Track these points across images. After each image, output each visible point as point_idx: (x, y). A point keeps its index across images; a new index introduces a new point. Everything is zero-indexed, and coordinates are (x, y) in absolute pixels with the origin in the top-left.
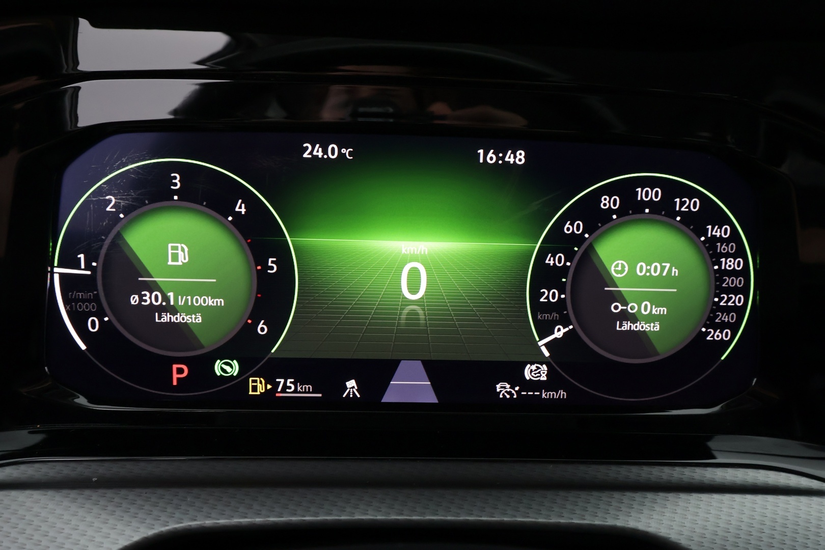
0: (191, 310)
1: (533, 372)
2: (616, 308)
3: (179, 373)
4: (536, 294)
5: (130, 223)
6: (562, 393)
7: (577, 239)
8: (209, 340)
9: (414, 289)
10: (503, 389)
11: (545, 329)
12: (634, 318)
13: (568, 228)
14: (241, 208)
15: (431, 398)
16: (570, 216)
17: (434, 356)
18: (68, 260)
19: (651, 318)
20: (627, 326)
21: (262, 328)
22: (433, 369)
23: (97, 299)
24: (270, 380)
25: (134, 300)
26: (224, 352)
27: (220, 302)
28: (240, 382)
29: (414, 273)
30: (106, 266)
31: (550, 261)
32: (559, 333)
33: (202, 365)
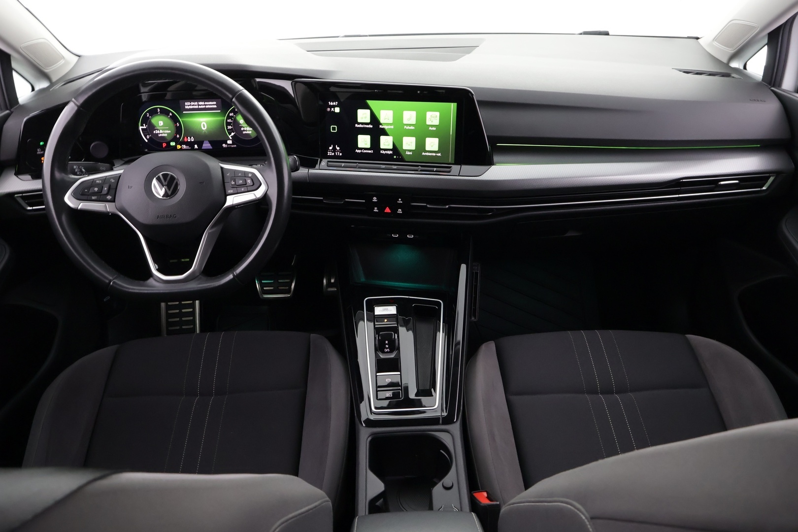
0: (165, 133)
1: (230, 142)
2: (242, 129)
3: (164, 145)
4: (227, 128)
5: (151, 118)
6: (235, 146)
7: (233, 117)
8: (169, 139)
9: (204, 127)
10: (224, 145)
11: (230, 134)
12: (246, 131)
13: (231, 115)
14: (171, 114)
15: (211, 148)
16: (231, 112)
17: (211, 140)
18: (143, 126)
19: (249, 131)
20: (245, 132)
21: (178, 136)
22: (211, 142)
23: (148, 132)
24: (181, 146)
25: (154, 132)
26: (172, 141)
27: (170, 131)
28: (175, 146)
29: (204, 125)
30: (149, 126)
31: (228, 121)
32: (233, 134)
33: (168, 143)
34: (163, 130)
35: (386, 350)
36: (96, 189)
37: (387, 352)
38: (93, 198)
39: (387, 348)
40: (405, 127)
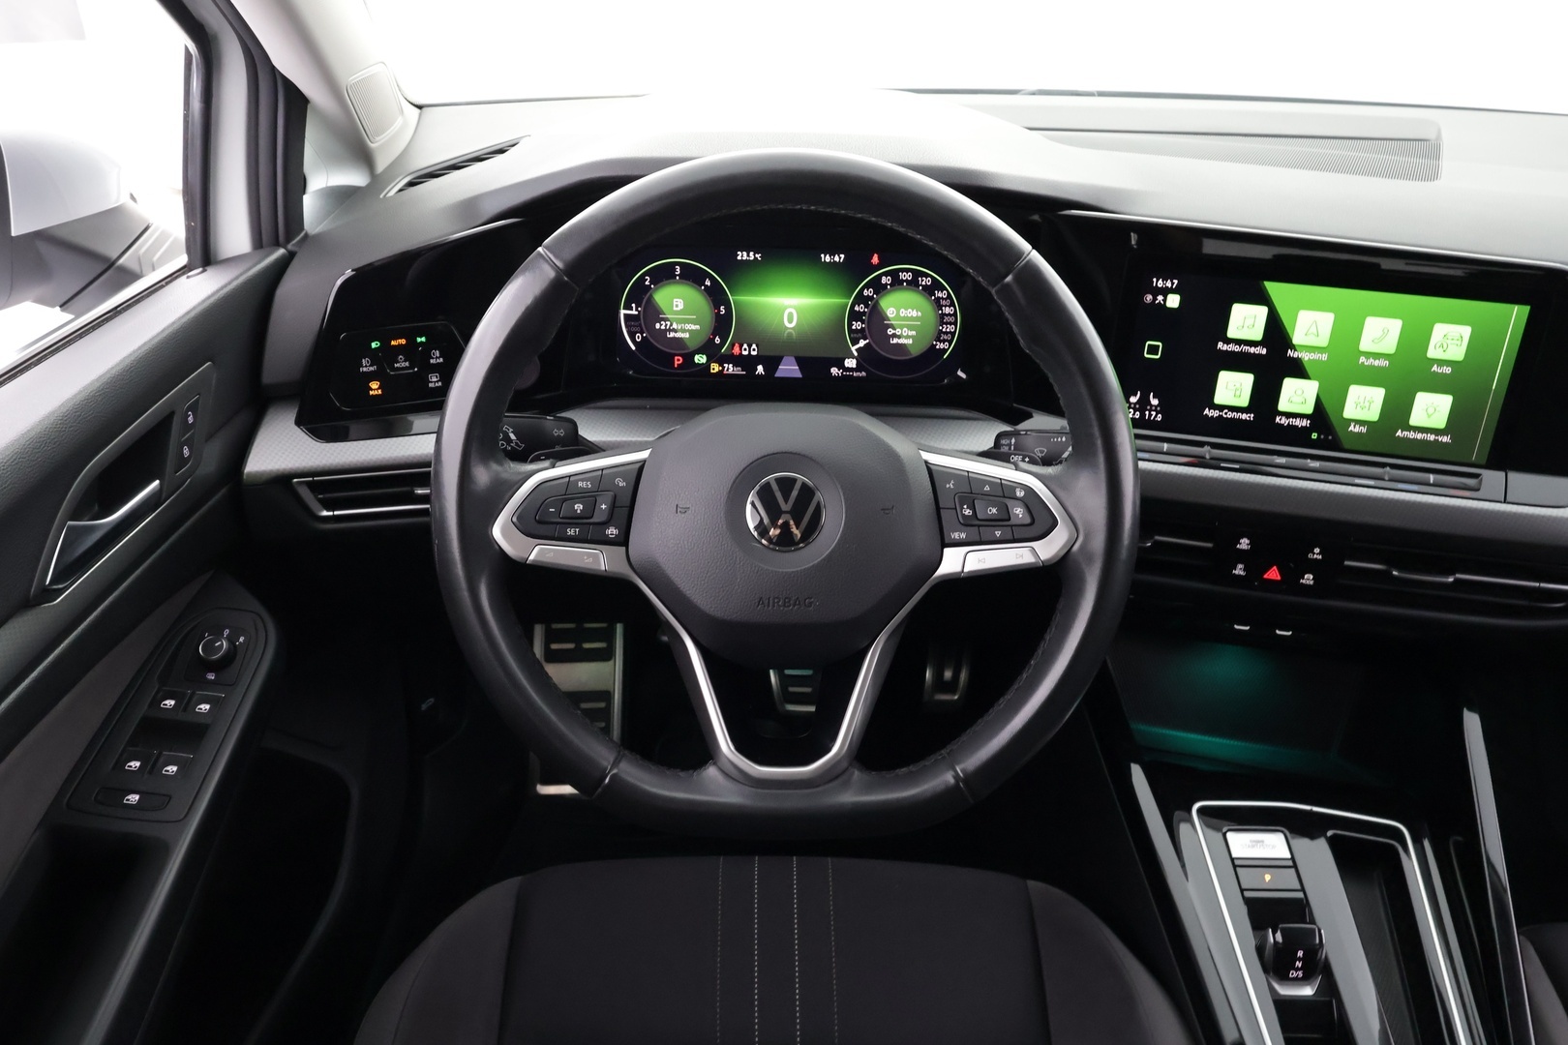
0: (684, 331)
1: (850, 363)
2: (890, 331)
3: (678, 361)
4: (850, 325)
5: (656, 289)
6: (864, 374)
7: (871, 298)
8: (692, 346)
9: (790, 322)
10: (834, 371)
11: (855, 342)
12: (899, 337)
13: (866, 293)
14: (708, 283)
15: (799, 375)
16: (867, 286)
17: (802, 354)
18: (628, 307)
19: (908, 337)
20: (895, 341)
21: (717, 340)
22: (800, 361)
23: (640, 325)
24: (721, 365)
25: (658, 326)
26: (699, 351)
27: (698, 327)
28: (707, 366)
29: (790, 316)
30: (645, 310)
31: (857, 308)
32: (862, 343)
33: (689, 357)
34: (679, 321)
35: (1293, 974)
36: (579, 507)
37: (1296, 979)
38: (571, 532)
39: (1297, 969)
40: (1362, 359)
